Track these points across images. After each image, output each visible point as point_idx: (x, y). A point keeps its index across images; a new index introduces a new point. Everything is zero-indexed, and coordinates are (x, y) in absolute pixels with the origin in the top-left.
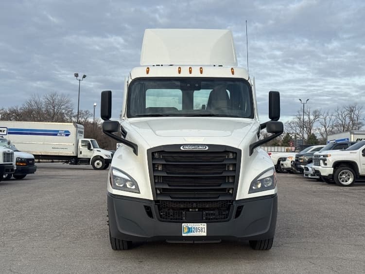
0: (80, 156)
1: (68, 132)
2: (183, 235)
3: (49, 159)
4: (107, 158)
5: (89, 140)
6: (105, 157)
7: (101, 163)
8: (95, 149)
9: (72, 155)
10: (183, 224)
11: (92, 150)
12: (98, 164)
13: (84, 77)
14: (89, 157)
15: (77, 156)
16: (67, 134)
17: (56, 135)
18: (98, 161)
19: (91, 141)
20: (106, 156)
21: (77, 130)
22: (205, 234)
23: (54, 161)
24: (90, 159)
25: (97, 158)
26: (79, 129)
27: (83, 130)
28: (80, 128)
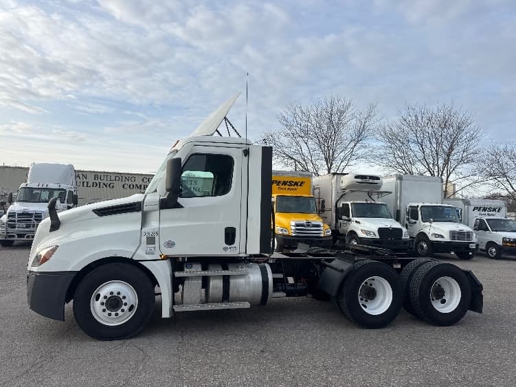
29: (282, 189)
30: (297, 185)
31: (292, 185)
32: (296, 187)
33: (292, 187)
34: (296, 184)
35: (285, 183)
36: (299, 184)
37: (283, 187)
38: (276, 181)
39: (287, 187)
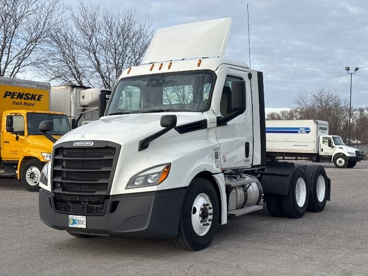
0: (321, 153)
1: (308, 129)
2: (70, 226)
3: (292, 157)
4: (350, 155)
5: (331, 136)
6: (347, 155)
7: (343, 161)
8: (337, 146)
9: (313, 152)
10: (70, 216)
11: (334, 147)
12: (340, 162)
13: (357, 69)
14: (330, 155)
15: (318, 154)
16: (308, 131)
17: (297, 132)
18: (340, 159)
19: (333, 137)
20: (349, 153)
21: (317, 127)
22: (84, 227)
23: (298, 158)
24: (331, 156)
25: (339, 155)
26: (319, 126)
27: (328, 127)
28: (320, 124)
29: (17, 104)
30: (35, 100)
31: (28, 99)
32: (33, 102)
33: (28, 101)
34: (33, 97)
35: (20, 96)
36: (37, 97)
37: (19, 100)
38: (10, 93)
39: (23, 101)
